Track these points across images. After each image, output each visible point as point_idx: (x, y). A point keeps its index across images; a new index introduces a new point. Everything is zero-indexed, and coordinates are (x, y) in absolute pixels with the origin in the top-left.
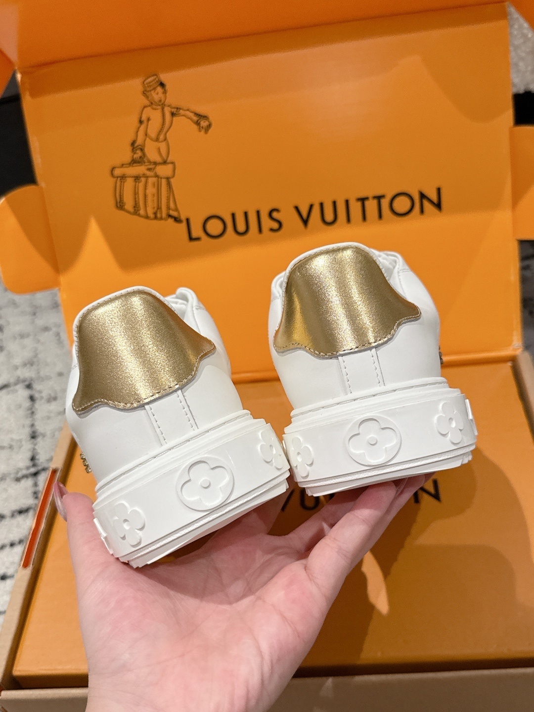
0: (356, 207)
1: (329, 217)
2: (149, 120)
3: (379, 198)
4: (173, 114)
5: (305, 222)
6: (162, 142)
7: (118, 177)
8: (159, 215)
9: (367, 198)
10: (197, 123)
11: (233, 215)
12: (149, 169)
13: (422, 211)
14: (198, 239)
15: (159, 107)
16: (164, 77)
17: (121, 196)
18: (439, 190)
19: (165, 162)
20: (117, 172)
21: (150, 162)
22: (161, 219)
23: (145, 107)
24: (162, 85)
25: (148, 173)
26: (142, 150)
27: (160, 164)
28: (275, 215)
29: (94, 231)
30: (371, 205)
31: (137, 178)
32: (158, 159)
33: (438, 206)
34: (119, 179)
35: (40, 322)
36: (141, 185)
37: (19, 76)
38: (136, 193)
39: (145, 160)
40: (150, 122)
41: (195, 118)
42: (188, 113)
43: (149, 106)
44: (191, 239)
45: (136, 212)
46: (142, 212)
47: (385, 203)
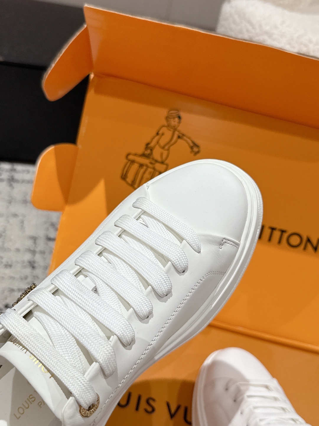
2: (163, 134)
3: (283, 232)
4: (179, 137)
6: (165, 150)
7: (129, 160)
10: (192, 148)
12: (151, 163)
15: (172, 130)
16: (182, 114)
17: (127, 172)
19: (162, 163)
20: (131, 157)
21: (153, 159)
23: (163, 126)
24: (179, 117)
25: (150, 165)
26: (151, 150)
27: (159, 162)
31: (141, 165)
32: (159, 159)
35: (13, 209)
36: (142, 171)
37: (92, 76)
38: (137, 174)
39: (151, 157)
40: (163, 137)
41: (192, 144)
42: (188, 140)
43: (166, 127)
45: (132, 185)
46: (136, 186)
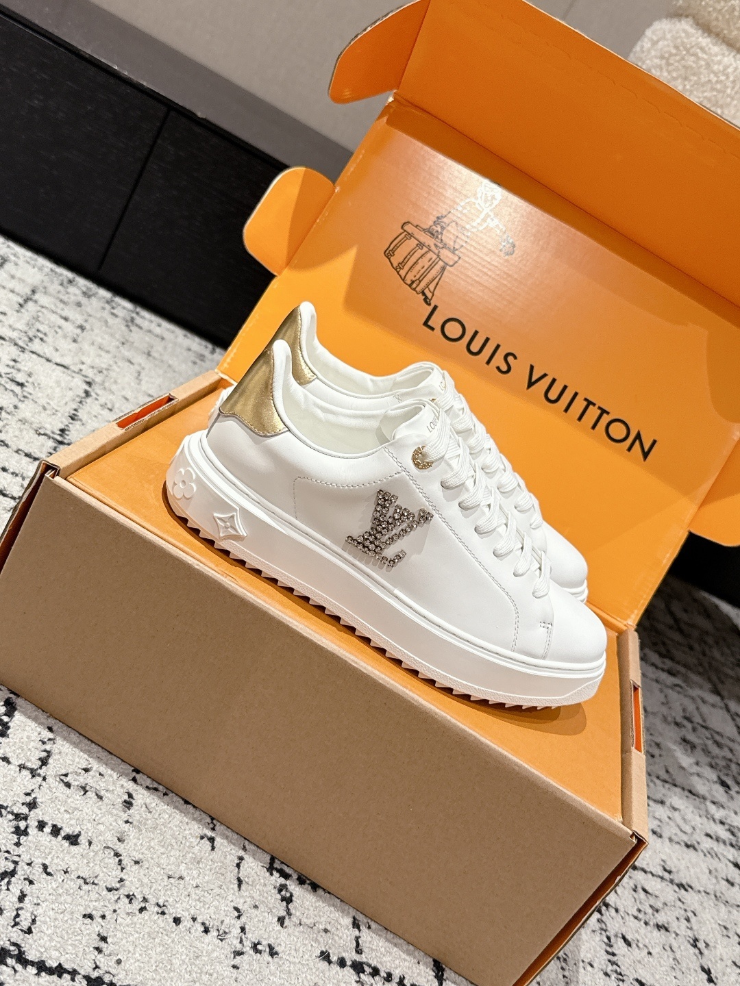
0: (579, 405)
1: (552, 396)
3: (603, 411)
5: (531, 384)
7: (405, 231)
8: (414, 286)
9: (594, 405)
11: (476, 333)
12: (436, 246)
13: (629, 449)
14: (432, 329)
17: (397, 247)
18: (654, 442)
19: (453, 251)
20: (408, 228)
21: (441, 241)
22: (414, 289)
27: (449, 249)
28: (510, 359)
29: (350, 257)
30: (593, 413)
31: (421, 244)
32: (450, 244)
33: (646, 455)
34: (405, 233)
36: (420, 252)
37: (390, 99)
38: (410, 254)
39: (439, 236)
44: (426, 324)
45: (397, 269)
46: (403, 273)
47: (605, 419)
